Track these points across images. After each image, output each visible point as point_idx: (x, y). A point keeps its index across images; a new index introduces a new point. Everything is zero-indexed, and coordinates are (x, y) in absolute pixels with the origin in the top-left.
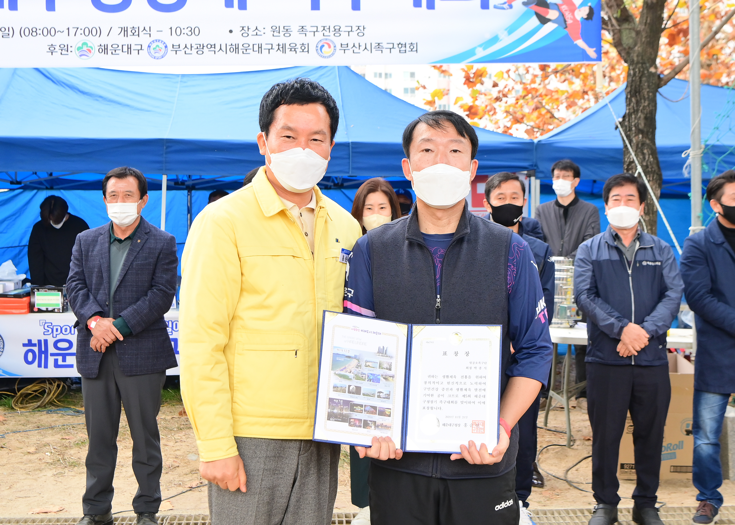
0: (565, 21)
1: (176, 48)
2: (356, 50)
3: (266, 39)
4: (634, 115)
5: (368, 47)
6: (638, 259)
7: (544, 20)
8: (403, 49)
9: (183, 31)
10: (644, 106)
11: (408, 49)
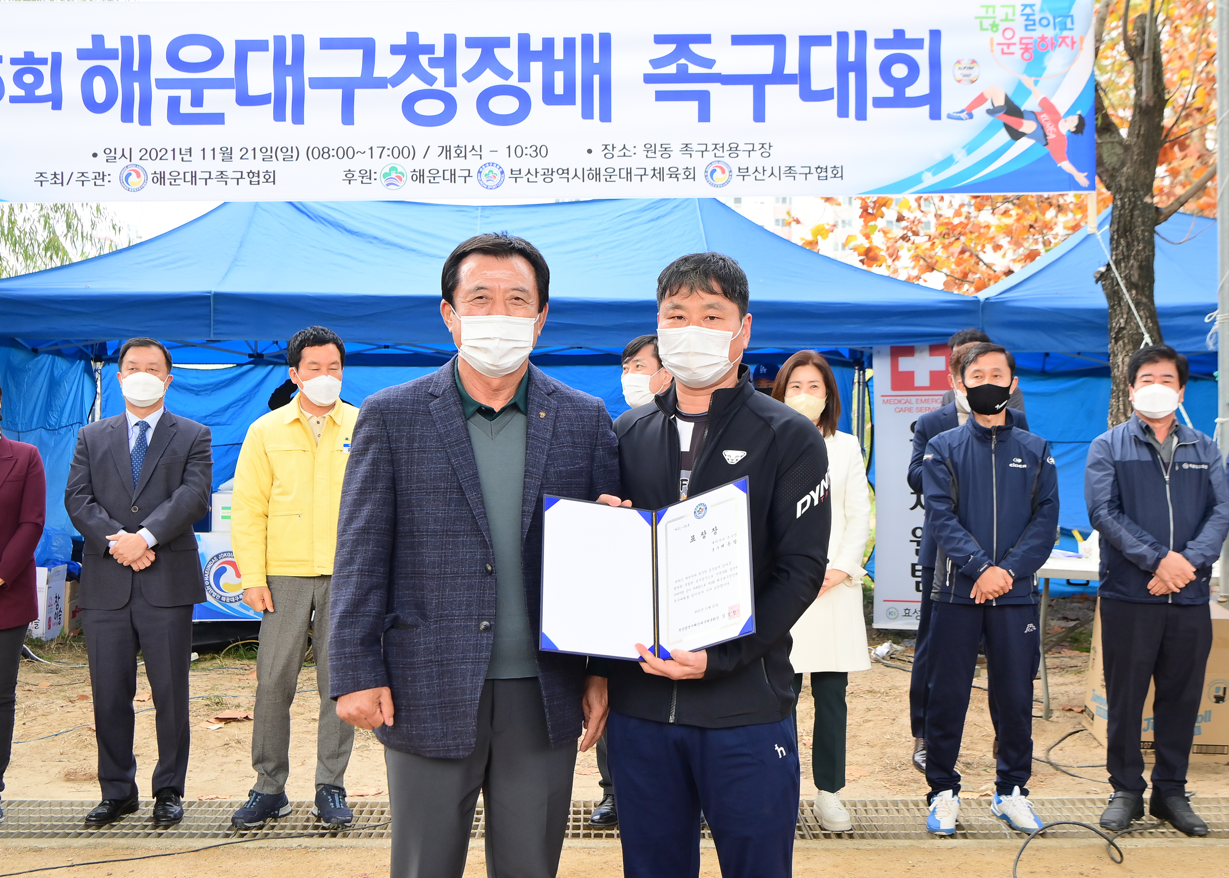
0: (1045, 136)
1: (516, 174)
2: (760, 177)
3: (639, 160)
4: (1124, 262)
5: (776, 172)
6: (1177, 460)
7: (1016, 135)
8: (824, 174)
9: (525, 151)
10: (1138, 251)
11: (830, 174)
